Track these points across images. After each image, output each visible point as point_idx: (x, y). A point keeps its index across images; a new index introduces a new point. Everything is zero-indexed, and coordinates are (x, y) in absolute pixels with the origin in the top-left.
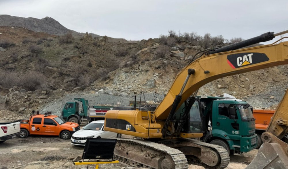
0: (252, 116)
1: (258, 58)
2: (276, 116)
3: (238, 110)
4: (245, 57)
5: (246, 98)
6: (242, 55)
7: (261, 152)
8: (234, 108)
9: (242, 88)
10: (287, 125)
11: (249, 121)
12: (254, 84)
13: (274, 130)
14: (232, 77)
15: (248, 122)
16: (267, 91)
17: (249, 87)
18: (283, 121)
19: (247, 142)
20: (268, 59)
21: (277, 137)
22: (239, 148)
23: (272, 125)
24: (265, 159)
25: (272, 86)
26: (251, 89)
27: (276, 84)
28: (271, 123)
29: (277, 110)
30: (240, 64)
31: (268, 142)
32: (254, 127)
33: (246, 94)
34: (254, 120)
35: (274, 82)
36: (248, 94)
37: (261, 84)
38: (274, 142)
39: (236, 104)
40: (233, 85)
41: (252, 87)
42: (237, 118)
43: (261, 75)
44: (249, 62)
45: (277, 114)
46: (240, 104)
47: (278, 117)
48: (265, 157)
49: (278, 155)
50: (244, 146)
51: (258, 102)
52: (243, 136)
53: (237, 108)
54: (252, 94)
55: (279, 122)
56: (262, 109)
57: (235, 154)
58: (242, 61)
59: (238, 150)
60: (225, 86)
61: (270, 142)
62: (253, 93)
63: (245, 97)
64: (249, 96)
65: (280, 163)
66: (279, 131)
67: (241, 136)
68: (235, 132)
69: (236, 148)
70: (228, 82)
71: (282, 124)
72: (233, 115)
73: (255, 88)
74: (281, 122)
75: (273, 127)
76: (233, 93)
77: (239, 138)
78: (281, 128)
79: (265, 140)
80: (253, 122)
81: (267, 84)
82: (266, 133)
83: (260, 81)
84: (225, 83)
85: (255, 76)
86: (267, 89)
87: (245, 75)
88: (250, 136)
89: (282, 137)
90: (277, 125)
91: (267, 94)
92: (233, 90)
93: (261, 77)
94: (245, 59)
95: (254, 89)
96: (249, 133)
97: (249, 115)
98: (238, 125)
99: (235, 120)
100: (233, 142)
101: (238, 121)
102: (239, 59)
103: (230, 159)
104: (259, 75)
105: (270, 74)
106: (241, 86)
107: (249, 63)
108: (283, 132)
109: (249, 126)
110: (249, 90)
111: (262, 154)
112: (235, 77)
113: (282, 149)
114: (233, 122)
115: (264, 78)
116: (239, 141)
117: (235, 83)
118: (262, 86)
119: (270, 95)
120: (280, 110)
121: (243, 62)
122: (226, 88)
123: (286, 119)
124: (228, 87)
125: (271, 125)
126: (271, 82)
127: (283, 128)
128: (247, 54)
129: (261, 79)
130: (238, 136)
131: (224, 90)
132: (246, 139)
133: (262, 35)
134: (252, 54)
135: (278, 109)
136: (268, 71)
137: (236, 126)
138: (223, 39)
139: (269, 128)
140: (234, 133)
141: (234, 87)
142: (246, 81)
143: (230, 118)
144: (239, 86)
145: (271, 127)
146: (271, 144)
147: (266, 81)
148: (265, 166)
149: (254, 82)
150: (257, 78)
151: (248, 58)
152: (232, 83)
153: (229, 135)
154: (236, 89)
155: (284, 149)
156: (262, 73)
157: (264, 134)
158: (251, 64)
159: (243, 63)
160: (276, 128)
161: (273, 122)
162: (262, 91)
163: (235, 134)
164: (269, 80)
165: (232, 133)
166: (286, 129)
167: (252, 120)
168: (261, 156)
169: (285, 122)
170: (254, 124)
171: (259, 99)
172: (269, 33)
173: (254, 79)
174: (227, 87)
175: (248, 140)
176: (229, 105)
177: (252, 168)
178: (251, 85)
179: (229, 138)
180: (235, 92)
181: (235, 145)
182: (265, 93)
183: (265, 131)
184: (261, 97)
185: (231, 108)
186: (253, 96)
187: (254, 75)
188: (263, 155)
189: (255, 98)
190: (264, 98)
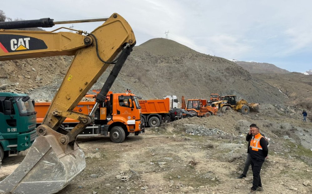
0: (33, 110)
1: (35, 44)
2: (52, 107)
3: (15, 103)
4: (21, 40)
5: (32, 90)
6: (17, 38)
7: (34, 147)
8: (10, 101)
9: (27, 79)
10: (61, 115)
11: (28, 115)
12: (41, 75)
13: (49, 122)
14: (15, 66)
15: (27, 117)
16: (54, 83)
17: (36, 78)
18: (58, 112)
19: (26, 139)
20: (46, 47)
21: (53, 129)
22: (16, 147)
23: (48, 117)
24: (38, 153)
25: (60, 78)
26: (37, 81)
27: (63, 77)
28: (47, 115)
29: (53, 102)
30: (14, 48)
31: (43, 135)
32: (35, 121)
33: (31, 86)
34: (35, 114)
35: (62, 75)
36: (34, 87)
37: (48, 75)
38: (48, 135)
39: (13, 97)
40: (16, 75)
41: (38, 78)
42: (13, 112)
43: (49, 66)
44: (25, 47)
45: (53, 106)
46: (19, 97)
47: (53, 108)
48: (38, 152)
49: (51, 146)
50: (21, 144)
51: (44, 95)
52: (20, 133)
53: (14, 101)
54: (39, 86)
55: (54, 113)
56: (45, 102)
57: (10, 155)
58: (17, 44)
59: (14, 150)
60: (5, 76)
61: (44, 135)
62: (40, 84)
63: (30, 89)
64: (36, 88)
65: (53, 154)
66: (54, 122)
67: (18, 133)
68: (10, 129)
69: (11, 148)
70: (10, 71)
71: (57, 115)
72: (9, 110)
73: (42, 79)
74: (56, 113)
75: (49, 119)
76: (15, 84)
77: (16, 135)
78: (56, 119)
79: (40, 133)
80: (34, 115)
81: (54, 76)
82: (41, 127)
83: (47, 72)
84: (5, 71)
85: (43, 67)
86: (54, 81)
87: (31, 64)
88: (30, 131)
89: (57, 128)
90: (52, 116)
91: (54, 86)
92: (16, 81)
93: (49, 69)
94: (21, 43)
95: (41, 81)
96: (28, 128)
97: (30, 109)
98: (15, 121)
99: (11, 116)
100: (8, 142)
101: (16, 117)
102: (14, 42)
103: (2, 162)
104: (47, 65)
105: (58, 66)
106: (26, 76)
107: (25, 49)
108: (58, 123)
109: (29, 121)
110: (35, 82)
111: (35, 149)
112: (19, 65)
113: (56, 140)
114: (9, 118)
115: (52, 69)
116: (16, 139)
117: (19, 73)
118: (50, 78)
119: (56, 87)
120: (56, 101)
121: (18, 46)
122: (6, 78)
123: (61, 110)
124: (10, 77)
125: (46, 117)
126: (59, 75)
127: (58, 119)
128: (23, 37)
129: (49, 70)
130: (15, 134)
131: (4, 80)
132: (24, 136)
133: (41, 20)
134: (29, 39)
135: (54, 100)
136: (56, 62)
137: (12, 123)
138: (5, 16)
139: (45, 120)
140: (9, 131)
141: (18, 77)
142: (32, 71)
143: (6, 113)
144: (24, 76)
145: (46, 119)
146: (45, 136)
147: (53, 72)
148: (38, 160)
149: (41, 73)
150: (45, 69)
151: (25, 42)
152: (14, 73)
153: (3, 134)
154: (20, 80)
155: (57, 140)
156: (50, 65)
157: (39, 128)
158: (27, 50)
159: (18, 48)
160: (51, 120)
161: (49, 114)
162: (49, 83)
163: (11, 132)
164: (57, 73)
165: (7, 132)
166: (61, 119)
167: (32, 114)
168: (34, 151)
169: (59, 113)
170: (35, 118)
171: (46, 92)
172: (49, 19)
173: (41, 69)
174: (8, 77)
175: (27, 137)
176: (5, 98)
177: (24, 166)
178: (38, 76)
179: (3, 138)
180: (18, 83)
181: (10, 144)
182: (52, 85)
183: (41, 124)
184: (48, 89)
185: (6, 102)
186: (39, 88)
187: (41, 66)
188: (37, 149)
189: (42, 90)
190: (51, 90)
